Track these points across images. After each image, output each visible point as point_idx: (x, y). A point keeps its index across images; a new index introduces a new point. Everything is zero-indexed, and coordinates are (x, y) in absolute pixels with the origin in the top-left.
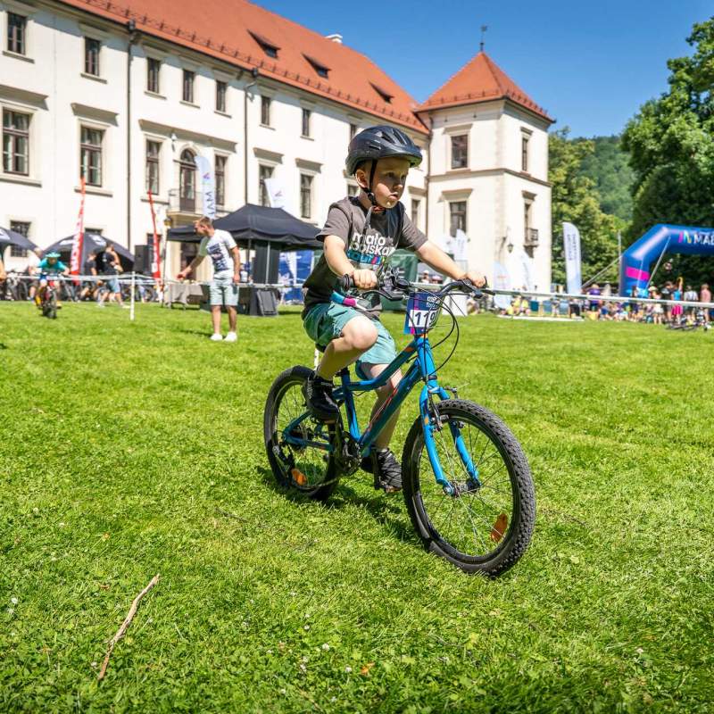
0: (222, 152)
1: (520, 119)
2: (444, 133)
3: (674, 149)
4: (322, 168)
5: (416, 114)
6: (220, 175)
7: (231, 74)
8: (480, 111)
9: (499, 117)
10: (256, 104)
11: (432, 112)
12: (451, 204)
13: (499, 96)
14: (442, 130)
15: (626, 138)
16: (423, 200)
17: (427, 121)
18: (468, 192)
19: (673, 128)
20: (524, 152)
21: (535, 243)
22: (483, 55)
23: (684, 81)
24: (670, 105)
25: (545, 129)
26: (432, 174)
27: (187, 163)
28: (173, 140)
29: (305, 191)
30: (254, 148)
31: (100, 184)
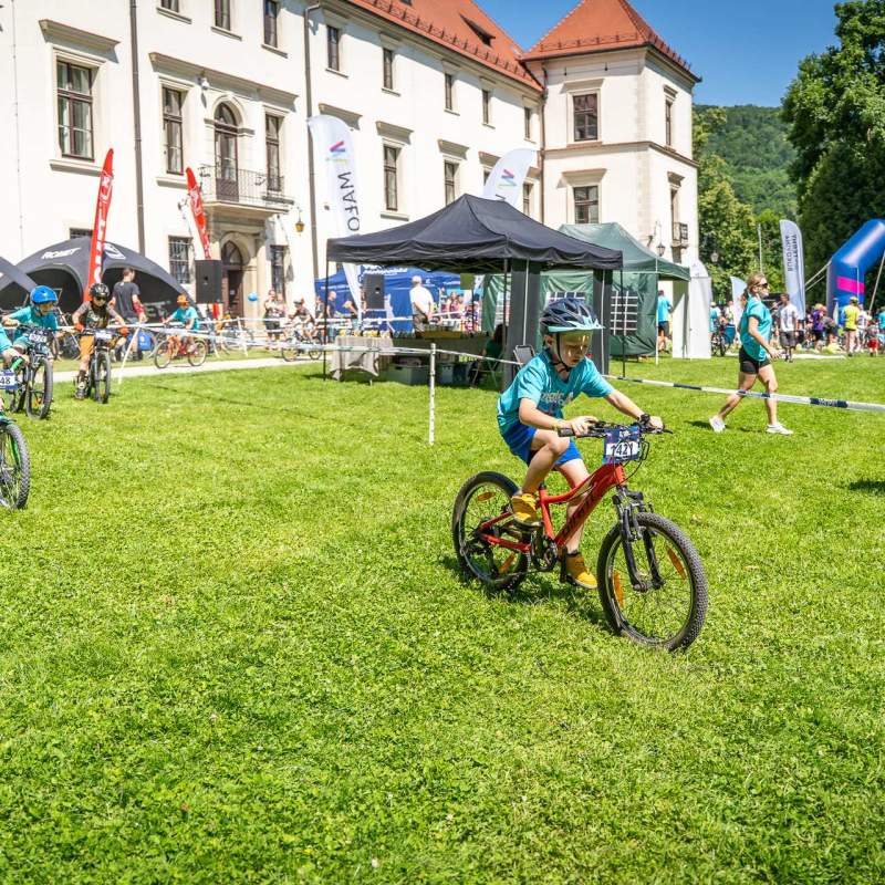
0: (276, 110)
1: (663, 75)
2: (562, 92)
3: (851, 122)
4: (411, 136)
5: (523, 63)
6: (272, 144)
8: (614, 61)
9: (639, 72)
10: (320, 37)
11: (545, 62)
12: (575, 189)
13: (640, 41)
14: (561, 86)
15: (789, 104)
16: (537, 184)
17: (539, 74)
18: (600, 173)
19: (850, 92)
20: (668, 119)
21: (684, 242)
23: (858, 32)
24: (844, 62)
25: (689, 89)
26: (547, 148)
27: (227, 125)
28: (205, 88)
29: (390, 171)
30: (320, 105)
31: (90, 156)
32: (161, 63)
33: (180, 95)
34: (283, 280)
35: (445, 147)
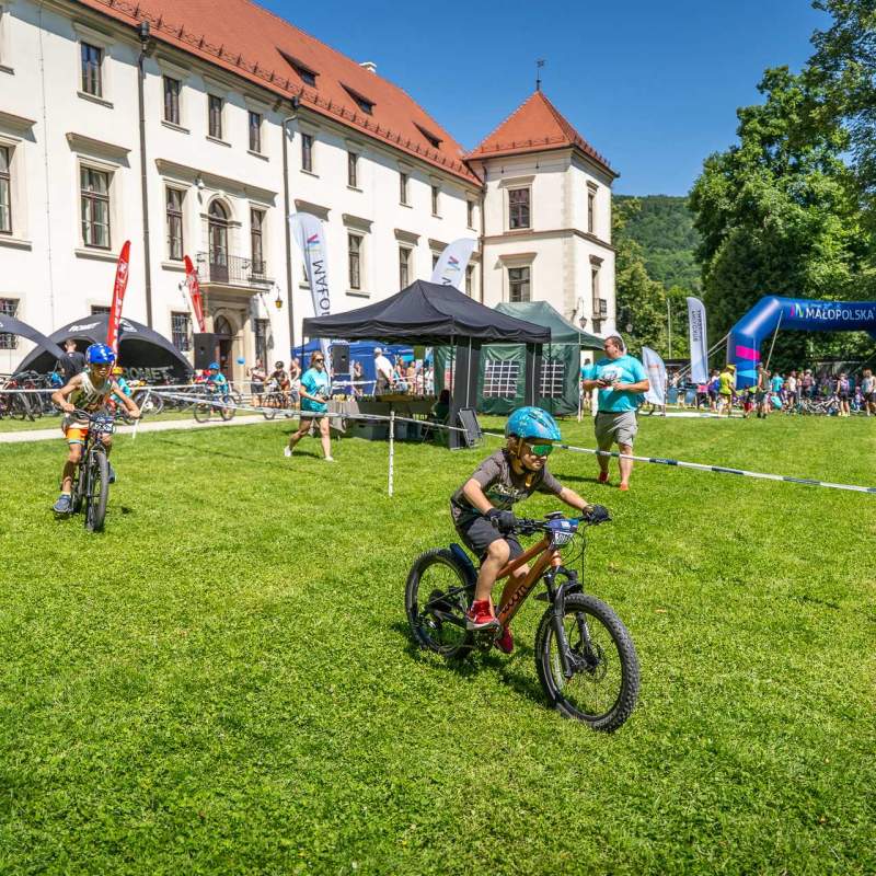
0: (260, 205)
1: (585, 171)
2: (499, 187)
3: (750, 211)
4: (372, 226)
5: (466, 163)
6: (256, 234)
7: (268, 104)
8: (544, 161)
9: (566, 170)
10: (296, 144)
11: (485, 161)
12: (510, 270)
13: (567, 143)
14: (498, 182)
15: (696, 196)
16: (477, 266)
17: (480, 172)
18: (531, 256)
19: (749, 185)
20: (590, 210)
21: (603, 315)
22: (540, 95)
23: (757, 132)
24: (744, 159)
25: (608, 183)
26: (487, 235)
27: (219, 219)
28: (201, 188)
29: (354, 256)
30: (296, 201)
31: (107, 246)
32: (165, 167)
33: (181, 194)
34: (265, 349)
35: (400, 235)
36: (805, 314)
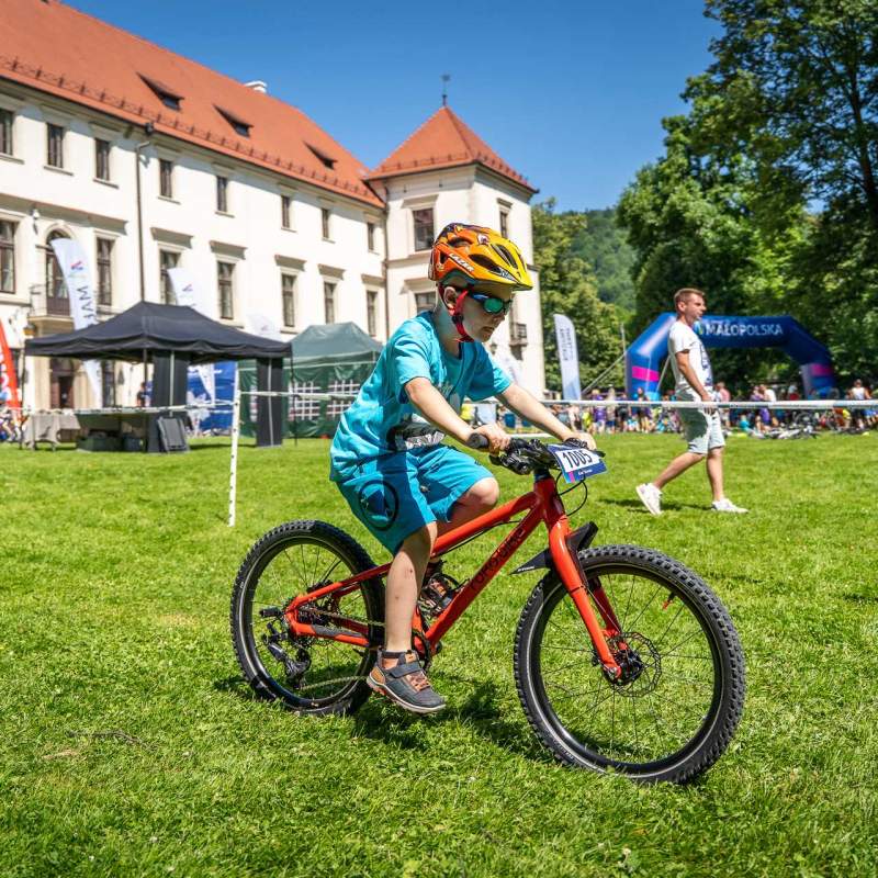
0: (107, 234)
1: (495, 188)
2: (403, 207)
3: (677, 223)
4: (246, 253)
5: (366, 183)
6: (104, 265)
7: (118, 131)
8: (448, 178)
9: (470, 187)
10: (152, 170)
11: (386, 180)
12: (417, 296)
13: (469, 160)
14: (400, 202)
15: (622, 211)
16: (381, 292)
17: (381, 192)
19: (674, 198)
20: (504, 229)
21: (523, 341)
22: (447, 111)
24: (668, 171)
25: (527, 200)
28: (36, 219)
29: (225, 284)
30: (152, 229)
33: (13, 225)
34: (113, 384)
35: (282, 261)
36: (705, 330)
